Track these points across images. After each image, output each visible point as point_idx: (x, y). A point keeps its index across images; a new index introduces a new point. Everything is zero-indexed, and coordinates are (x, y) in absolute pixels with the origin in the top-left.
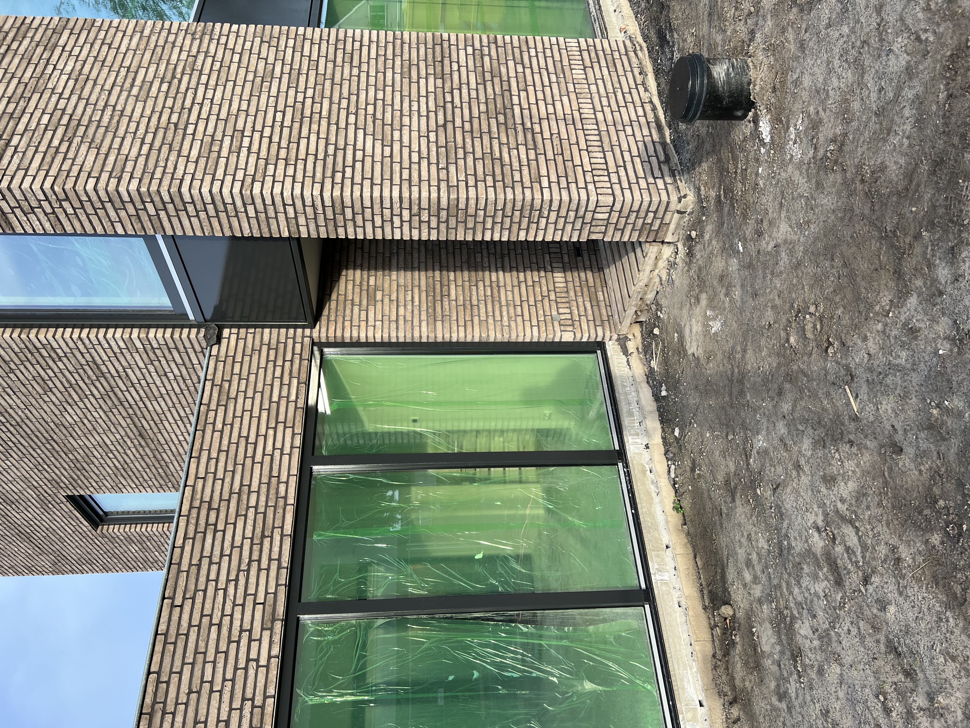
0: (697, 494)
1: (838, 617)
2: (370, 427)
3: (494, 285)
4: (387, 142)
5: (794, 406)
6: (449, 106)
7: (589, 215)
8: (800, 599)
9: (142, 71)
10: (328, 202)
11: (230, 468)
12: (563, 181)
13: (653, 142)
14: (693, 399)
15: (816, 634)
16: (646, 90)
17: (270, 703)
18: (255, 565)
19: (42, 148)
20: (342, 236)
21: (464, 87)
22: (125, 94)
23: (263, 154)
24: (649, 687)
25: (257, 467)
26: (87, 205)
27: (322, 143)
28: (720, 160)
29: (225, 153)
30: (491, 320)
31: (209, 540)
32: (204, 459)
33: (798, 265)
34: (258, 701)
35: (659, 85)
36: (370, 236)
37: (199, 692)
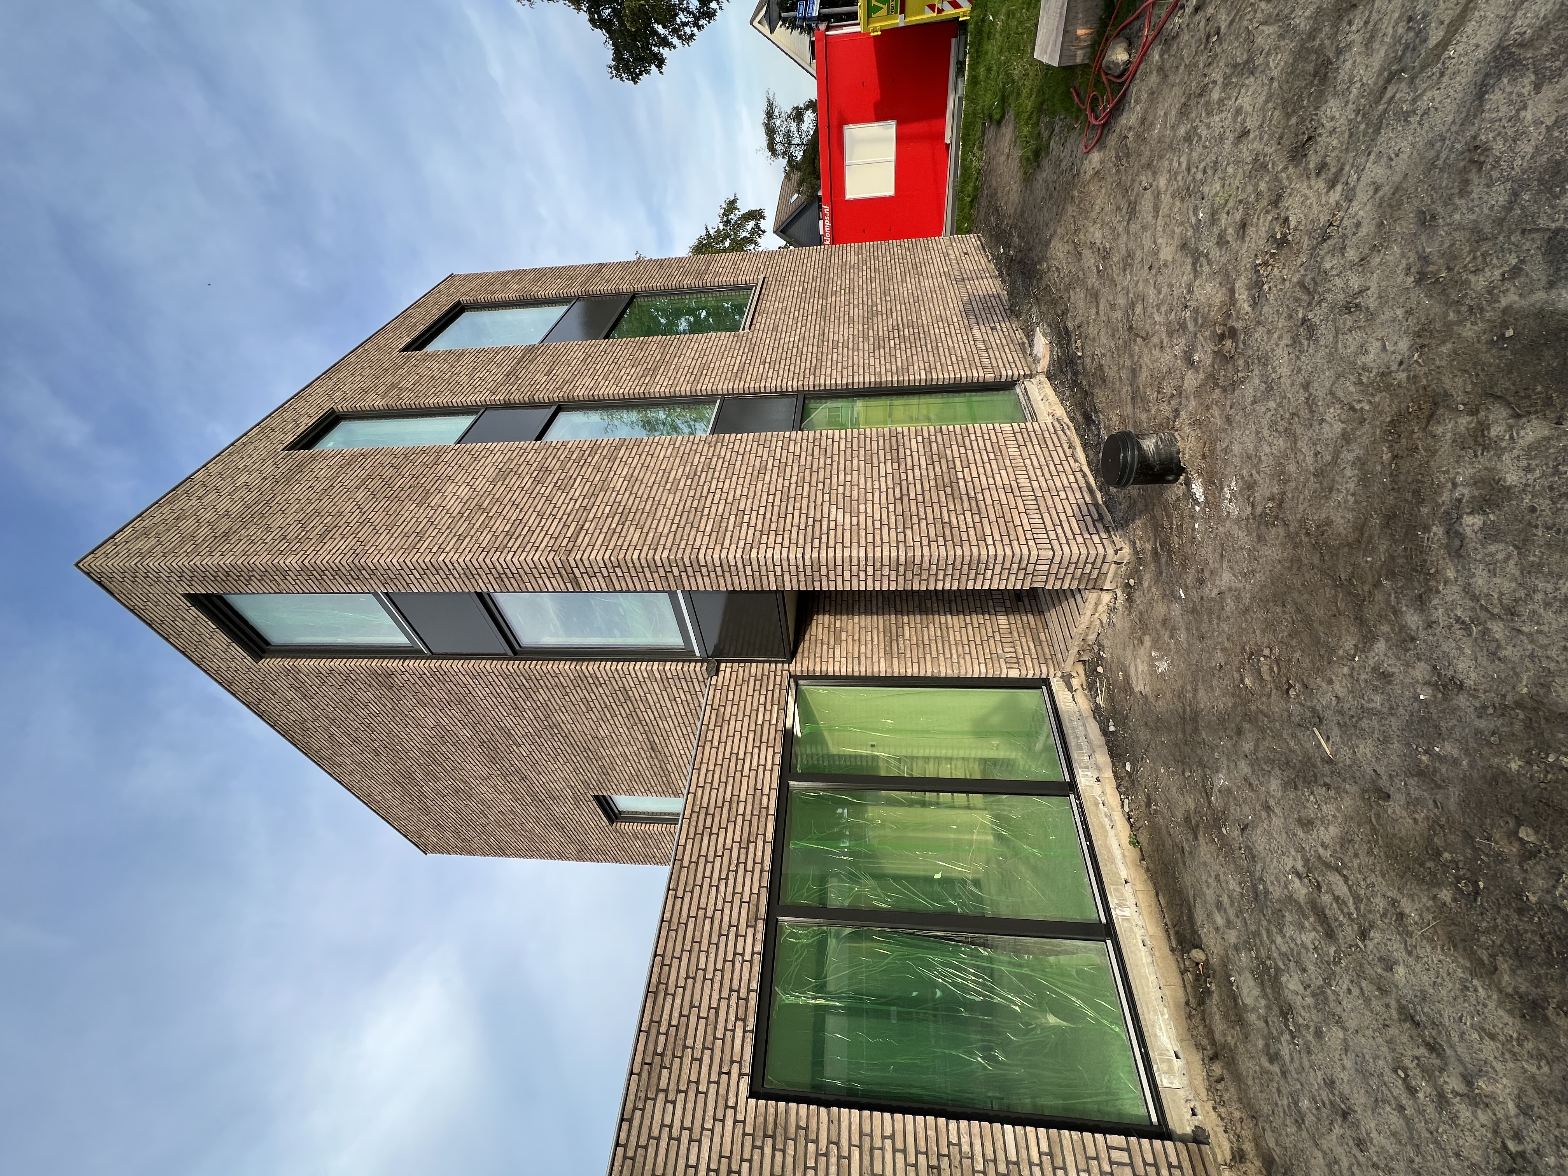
0: (1154, 830)
1: (1334, 973)
2: (833, 750)
3: (943, 627)
4: (855, 513)
5: (1257, 746)
6: (904, 483)
7: (1031, 568)
8: (1284, 949)
9: (674, 472)
10: (808, 563)
11: (723, 779)
12: (1006, 540)
13: (1087, 504)
14: (1143, 735)
15: (1309, 990)
16: (1076, 461)
17: (753, 996)
18: (742, 866)
19: (604, 530)
20: (818, 589)
21: (916, 467)
22: (661, 488)
23: (759, 527)
24: (1117, 1029)
25: (745, 780)
26: (632, 570)
27: (804, 516)
28: (1153, 517)
29: (730, 528)
30: (941, 658)
31: (705, 842)
32: (703, 771)
33: (1247, 610)
34: (743, 994)
35: (1087, 457)
36: (840, 588)
37: (694, 978)
